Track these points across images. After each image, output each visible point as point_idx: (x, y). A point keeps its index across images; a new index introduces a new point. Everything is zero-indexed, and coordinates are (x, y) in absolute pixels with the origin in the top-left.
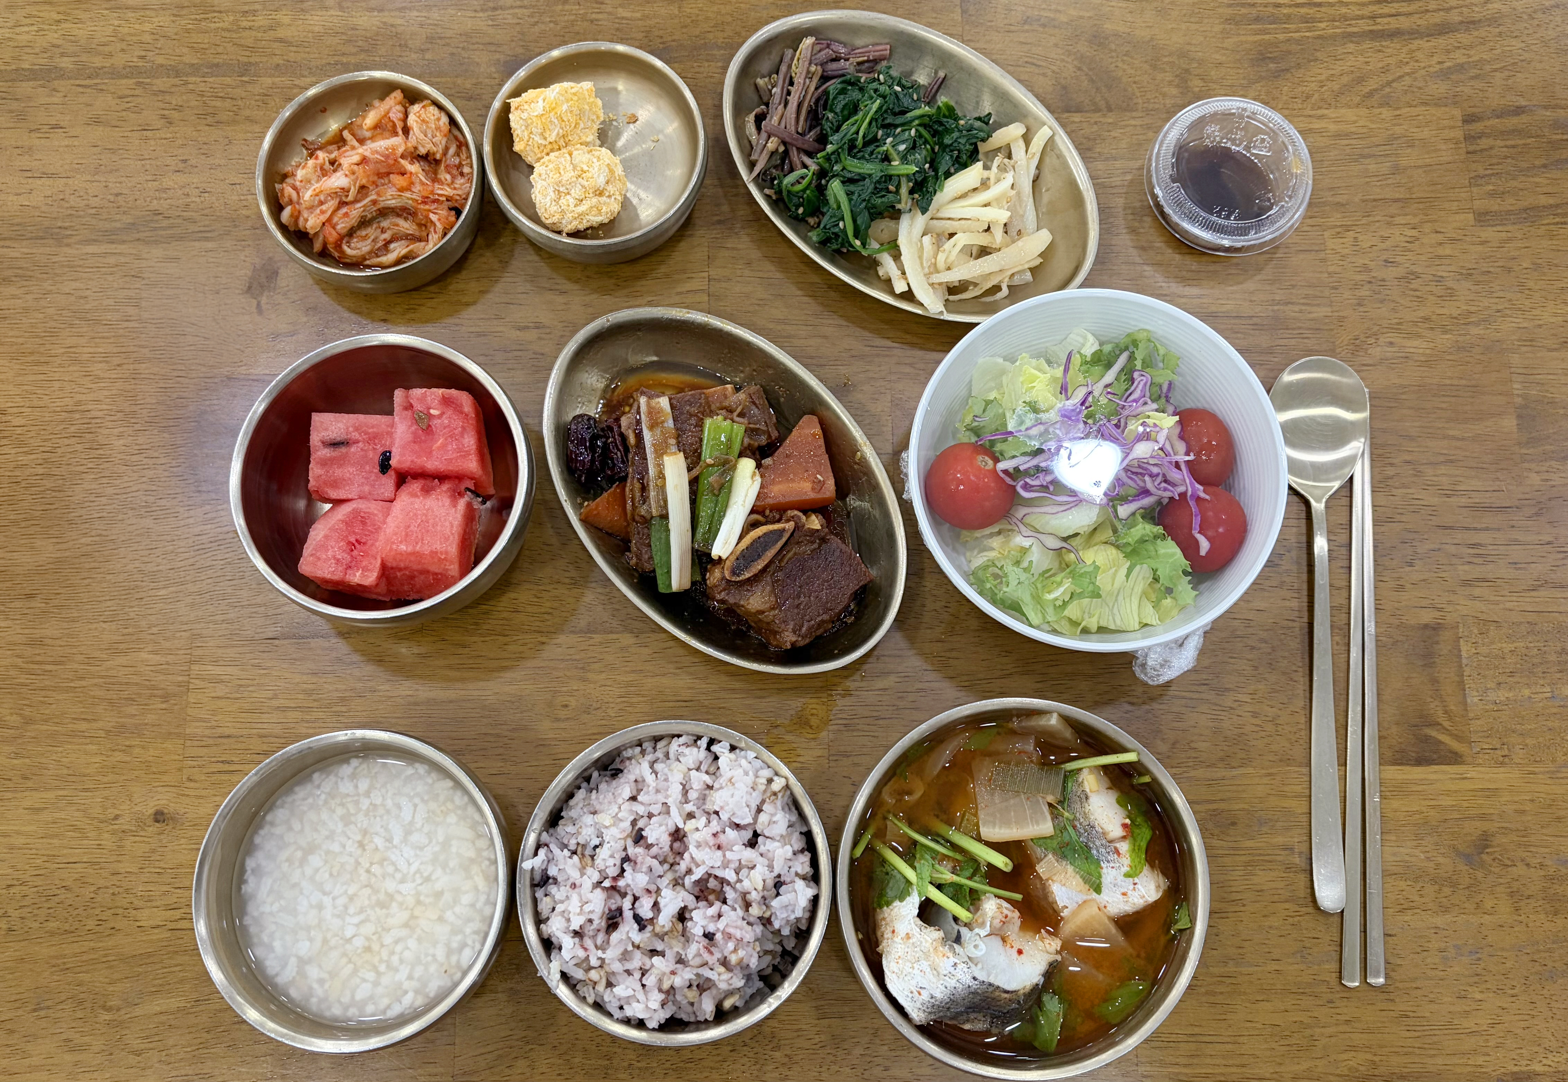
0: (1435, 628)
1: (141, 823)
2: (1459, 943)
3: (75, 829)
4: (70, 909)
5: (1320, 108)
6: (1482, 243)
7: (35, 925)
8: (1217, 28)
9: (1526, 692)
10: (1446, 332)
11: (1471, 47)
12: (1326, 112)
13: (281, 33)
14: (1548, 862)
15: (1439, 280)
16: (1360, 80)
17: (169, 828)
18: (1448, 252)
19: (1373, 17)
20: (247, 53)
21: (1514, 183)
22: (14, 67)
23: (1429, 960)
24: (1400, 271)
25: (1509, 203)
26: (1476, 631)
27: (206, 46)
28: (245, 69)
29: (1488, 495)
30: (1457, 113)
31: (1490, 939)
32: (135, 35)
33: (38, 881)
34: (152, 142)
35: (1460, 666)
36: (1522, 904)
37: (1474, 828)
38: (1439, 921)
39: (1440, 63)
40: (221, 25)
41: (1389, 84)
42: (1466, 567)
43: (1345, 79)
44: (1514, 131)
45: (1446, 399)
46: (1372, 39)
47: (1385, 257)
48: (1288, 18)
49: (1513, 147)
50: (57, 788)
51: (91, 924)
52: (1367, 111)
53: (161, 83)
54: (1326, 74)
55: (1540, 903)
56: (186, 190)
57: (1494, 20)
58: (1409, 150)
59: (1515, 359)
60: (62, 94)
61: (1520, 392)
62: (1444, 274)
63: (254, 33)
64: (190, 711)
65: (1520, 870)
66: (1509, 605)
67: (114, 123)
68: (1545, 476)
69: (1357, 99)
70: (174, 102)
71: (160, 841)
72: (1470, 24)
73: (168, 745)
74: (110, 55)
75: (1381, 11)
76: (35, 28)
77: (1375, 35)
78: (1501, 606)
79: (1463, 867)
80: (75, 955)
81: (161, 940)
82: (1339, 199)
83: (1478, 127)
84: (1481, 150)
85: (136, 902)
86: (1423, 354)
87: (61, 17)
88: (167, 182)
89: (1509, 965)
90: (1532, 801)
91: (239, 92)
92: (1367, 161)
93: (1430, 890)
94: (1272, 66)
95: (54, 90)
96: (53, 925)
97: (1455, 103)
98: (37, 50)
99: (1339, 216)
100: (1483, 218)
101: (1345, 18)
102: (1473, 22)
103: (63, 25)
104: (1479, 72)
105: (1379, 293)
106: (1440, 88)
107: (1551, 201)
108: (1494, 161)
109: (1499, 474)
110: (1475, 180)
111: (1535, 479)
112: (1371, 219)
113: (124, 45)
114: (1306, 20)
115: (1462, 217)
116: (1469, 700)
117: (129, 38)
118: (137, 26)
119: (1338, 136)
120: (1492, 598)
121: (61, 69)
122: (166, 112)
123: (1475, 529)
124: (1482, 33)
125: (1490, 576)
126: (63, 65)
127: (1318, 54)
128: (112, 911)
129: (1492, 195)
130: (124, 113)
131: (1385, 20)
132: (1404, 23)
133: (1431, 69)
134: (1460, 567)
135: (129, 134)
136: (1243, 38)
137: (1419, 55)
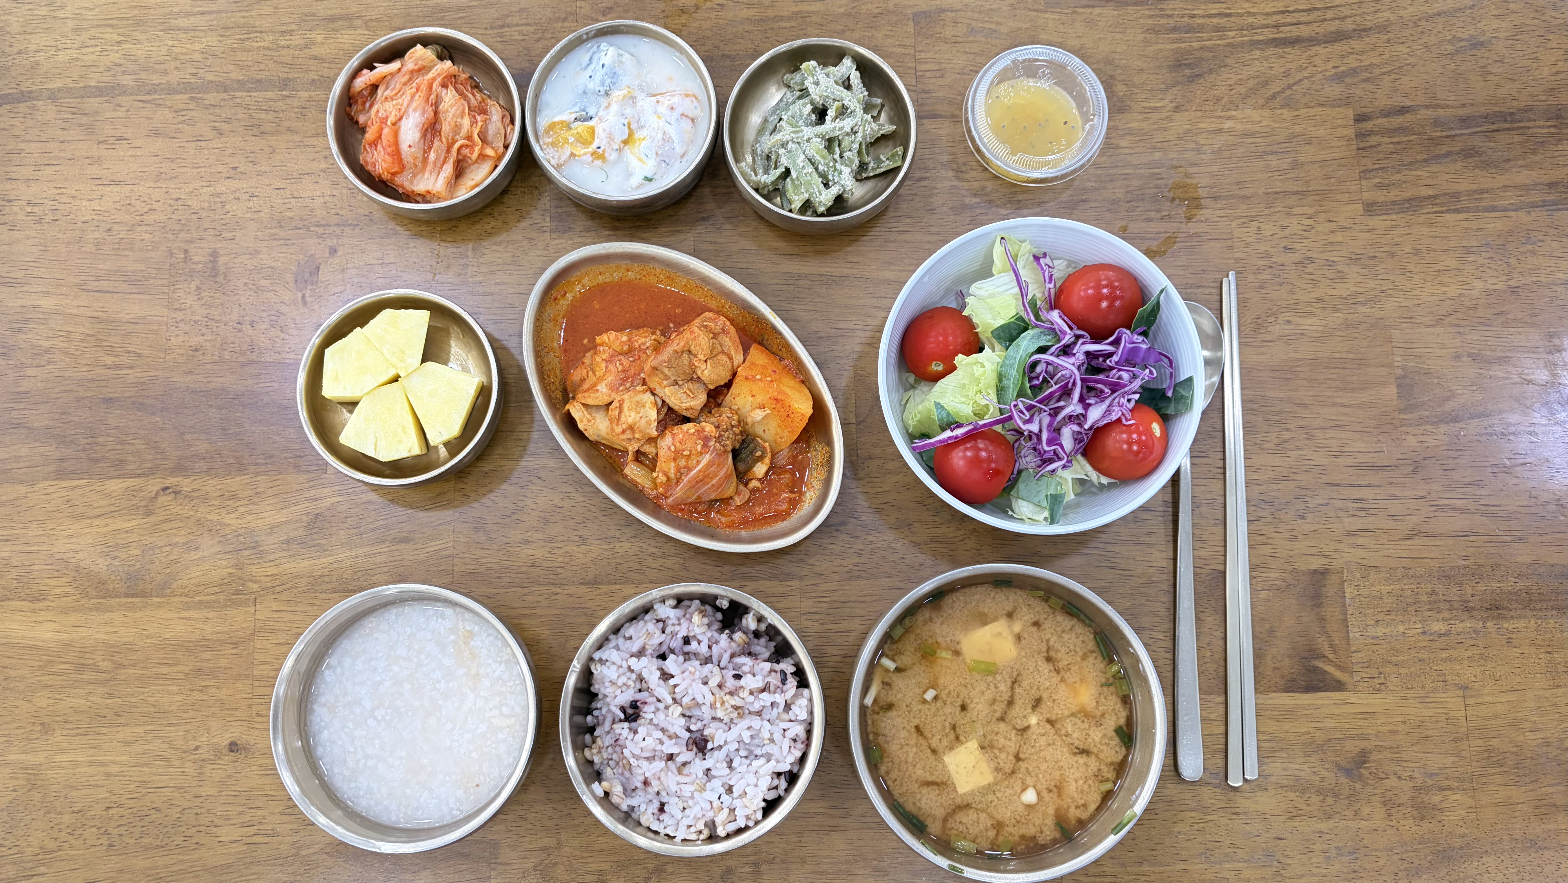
0: (1323, 573)
1: (218, 753)
2: (1339, 845)
3: (162, 758)
4: (160, 827)
5: (1229, 109)
6: (1369, 231)
7: (132, 841)
8: (1140, 37)
9: (1401, 628)
10: (1337, 311)
11: (1362, 52)
12: (1234, 113)
13: (315, 51)
14: (1417, 775)
15: (1331, 264)
16: (1265, 84)
17: (242, 757)
18: (1339, 239)
19: (1276, 26)
20: (286, 70)
21: (1398, 177)
22: (82, 85)
23: (1313, 860)
24: (1297, 257)
25: (1394, 194)
26: (1358, 576)
27: (249, 64)
28: (284, 84)
29: (1371, 455)
30: (1350, 113)
31: (1365, 841)
32: (187, 54)
33: (132, 803)
34: (206, 152)
35: (1344, 606)
36: (1393, 811)
37: (1354, 747)
38: (1323, 826)
39: (1334, 67)
40: (262, 44)
41: (1290, 87)
42: (1351, 519)
43: (1251, 83)
44: (1400, 128)
45: (1336, 371)
46: (1275, 46)
47: (1283, 244)
48: (1202, 28)
49: (1398, 143)
50: (145, 723)
51: (179, 840)
52: (1270, 112)
53: (212, 97)
54: (1234, 78)
55: (1409, 810)
56: (237, 195)
57: (1383, 28)
58: (1307, 147)
59: (1396, 334)
60: (124, 109)
61: (1400, 364)
62: (1336, 259)
63: (292, 51)
64: (256, 656)
65: (1393, 782)
66: (1386, 552)
67: (172, 135)
68: (1421, 438)
69: (1261, 101)
70: (224, 115)
71: (235, 768)
72: (1362, 32)
73: (239, 685)
74: (166, 73)
75: (1283, 21)
76: (99, 48)
77: (1277, 43)
78: (1380, 553)
79: (1344, 780)
80: (166, 866)
81: (239, 853)
82: (1246, 192)
83: (1368, 125)
84: (1371, 147)
85: (216, 820)
86: (1317, 331)
87: (121, 38)
88: (220, 188)
89: (1381, 863)
90: (1404, 722)
91: (280, 105)
92: (1270, 158)
93: (1316, 799)
94: (1187, 72)
95: (119, 105)
96: (146, 841)
97: (1348, 104)
98: (101, 69)
99: (1244, 207)
100: (1370, 208)
101: (1252, 27)
102: (1364, 30)
103: (124, 46)
104: (1369, 75)
105: (1279, 276)
106: (1335, 90)
107: (1431, 192)
108: (1381, 156)
109: (1380, 438)
110: (1365, 173)
111: (1412, 441)
112: (1273, 210)
113: (177, 63)
114: (1217, 29)
115: (1351, 207)
116: (1351, 635)
117: (182, 57)
118: (188, 46)
119: (1246, 135)
120: (1373, 546)
121: (124, 86)
122: (217, 124)
123: (1359, 486)
124: (1373, 39)
125: (1371, 527)
126: (125, 83)
127: (1229, 61)
128: (196, 829)
129: (1379, 186)
130: (180, 126)
131: (1287, 29)
132: (1304, 31)
133: (1328, 74)
134: (1346, 520)
135: (185, 144)
136: (1161, 46)
137: (1317, 60)
